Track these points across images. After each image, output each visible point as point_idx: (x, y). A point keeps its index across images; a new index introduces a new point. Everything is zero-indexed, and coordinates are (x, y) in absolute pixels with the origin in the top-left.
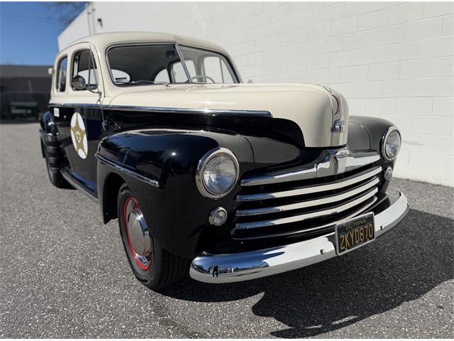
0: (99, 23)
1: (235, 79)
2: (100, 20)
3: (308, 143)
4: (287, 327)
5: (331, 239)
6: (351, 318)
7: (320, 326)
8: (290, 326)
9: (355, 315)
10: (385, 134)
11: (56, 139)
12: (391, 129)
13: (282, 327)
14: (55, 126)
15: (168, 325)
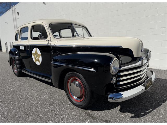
0: (18, 14)
1: (90, 35)
2: (18, 13)
3: (135, 56)
4: (134, 115)
5: (143, 85)
6: (151, 110)
7: (143, 113)
8: (134, 114)
9: (151, 109)
10: (148, 53)
11: (20, 58)
12: (149, 51)
13: (132, 115)
14: (19, 53)
15: (95, 119)
